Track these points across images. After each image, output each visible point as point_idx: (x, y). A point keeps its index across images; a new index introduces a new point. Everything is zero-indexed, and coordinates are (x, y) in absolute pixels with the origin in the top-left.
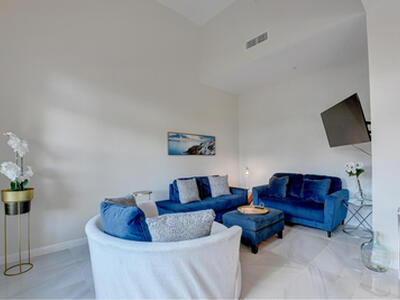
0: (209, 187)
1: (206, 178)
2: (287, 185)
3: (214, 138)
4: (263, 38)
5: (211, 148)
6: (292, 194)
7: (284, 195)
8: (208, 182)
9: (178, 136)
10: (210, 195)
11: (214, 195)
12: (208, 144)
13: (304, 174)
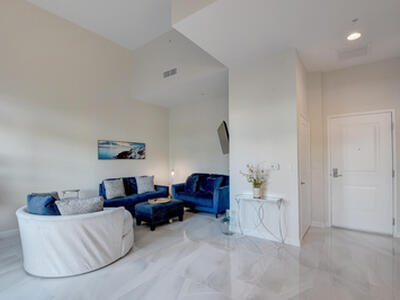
0: (136, 186)
1: (134, 179)
2: (197, 183)
3: (144, 145)
4: (174, 72)
5: (141, 153)
6: (201, 189)
7: (194, 189)
8: (135, 181)
9: (108, 143)
10: (136, 192)
11: (140, 192)
12: (138, 150)
13: (210, 173)
